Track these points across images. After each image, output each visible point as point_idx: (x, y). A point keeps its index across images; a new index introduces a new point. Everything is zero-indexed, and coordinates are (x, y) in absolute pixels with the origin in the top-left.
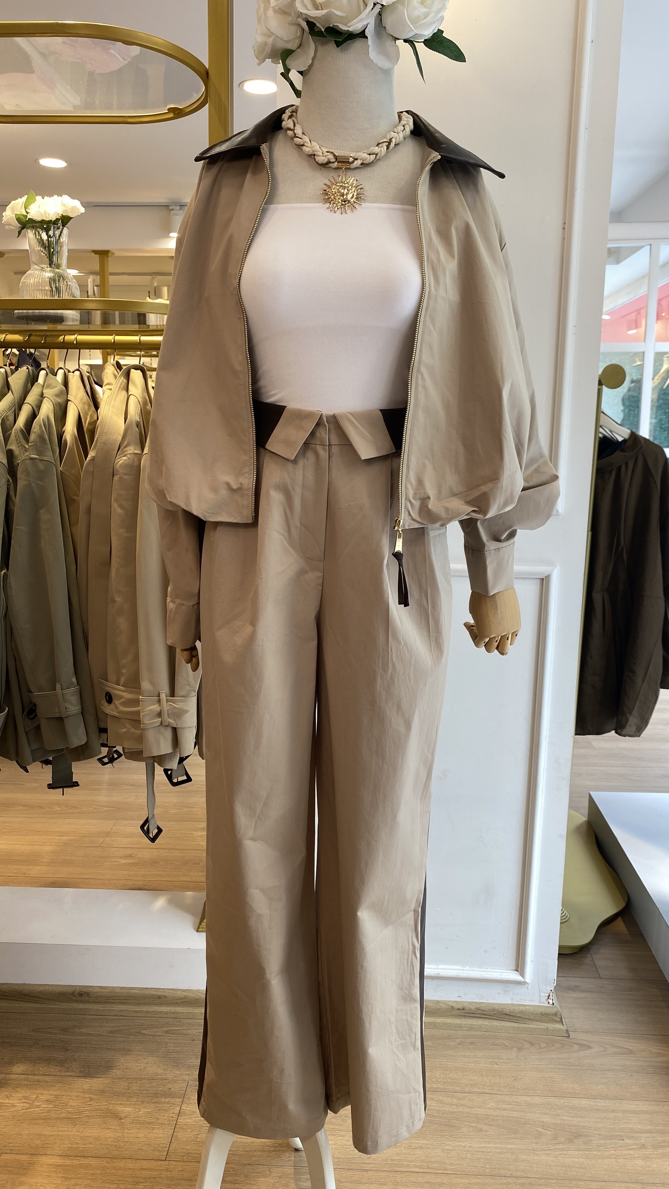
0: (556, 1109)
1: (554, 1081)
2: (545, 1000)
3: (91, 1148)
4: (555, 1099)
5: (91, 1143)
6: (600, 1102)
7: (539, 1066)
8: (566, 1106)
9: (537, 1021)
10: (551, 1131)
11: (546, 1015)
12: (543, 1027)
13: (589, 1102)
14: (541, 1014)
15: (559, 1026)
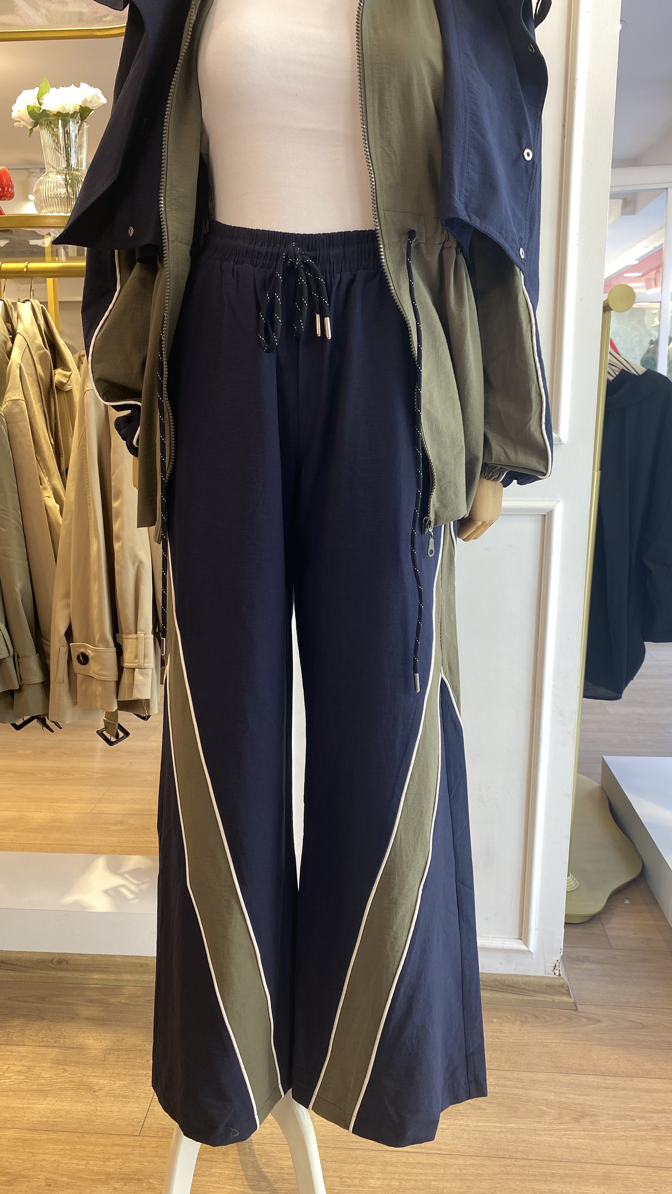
0: (561, 1086)
1: (560, 1056)
2: (551, 971)
3: (62, 1122)
4: (560, 1075)
5: (61, 1117)
6: (609, 1080)
7: (543, 1041)
8: (572, 1084)
9: (543, 993)
10: (554, 1110)
11: (552, 986)
12: (549, 1000)
13: (597, 1080)
14: (547, 985)
15: (565, 999)
